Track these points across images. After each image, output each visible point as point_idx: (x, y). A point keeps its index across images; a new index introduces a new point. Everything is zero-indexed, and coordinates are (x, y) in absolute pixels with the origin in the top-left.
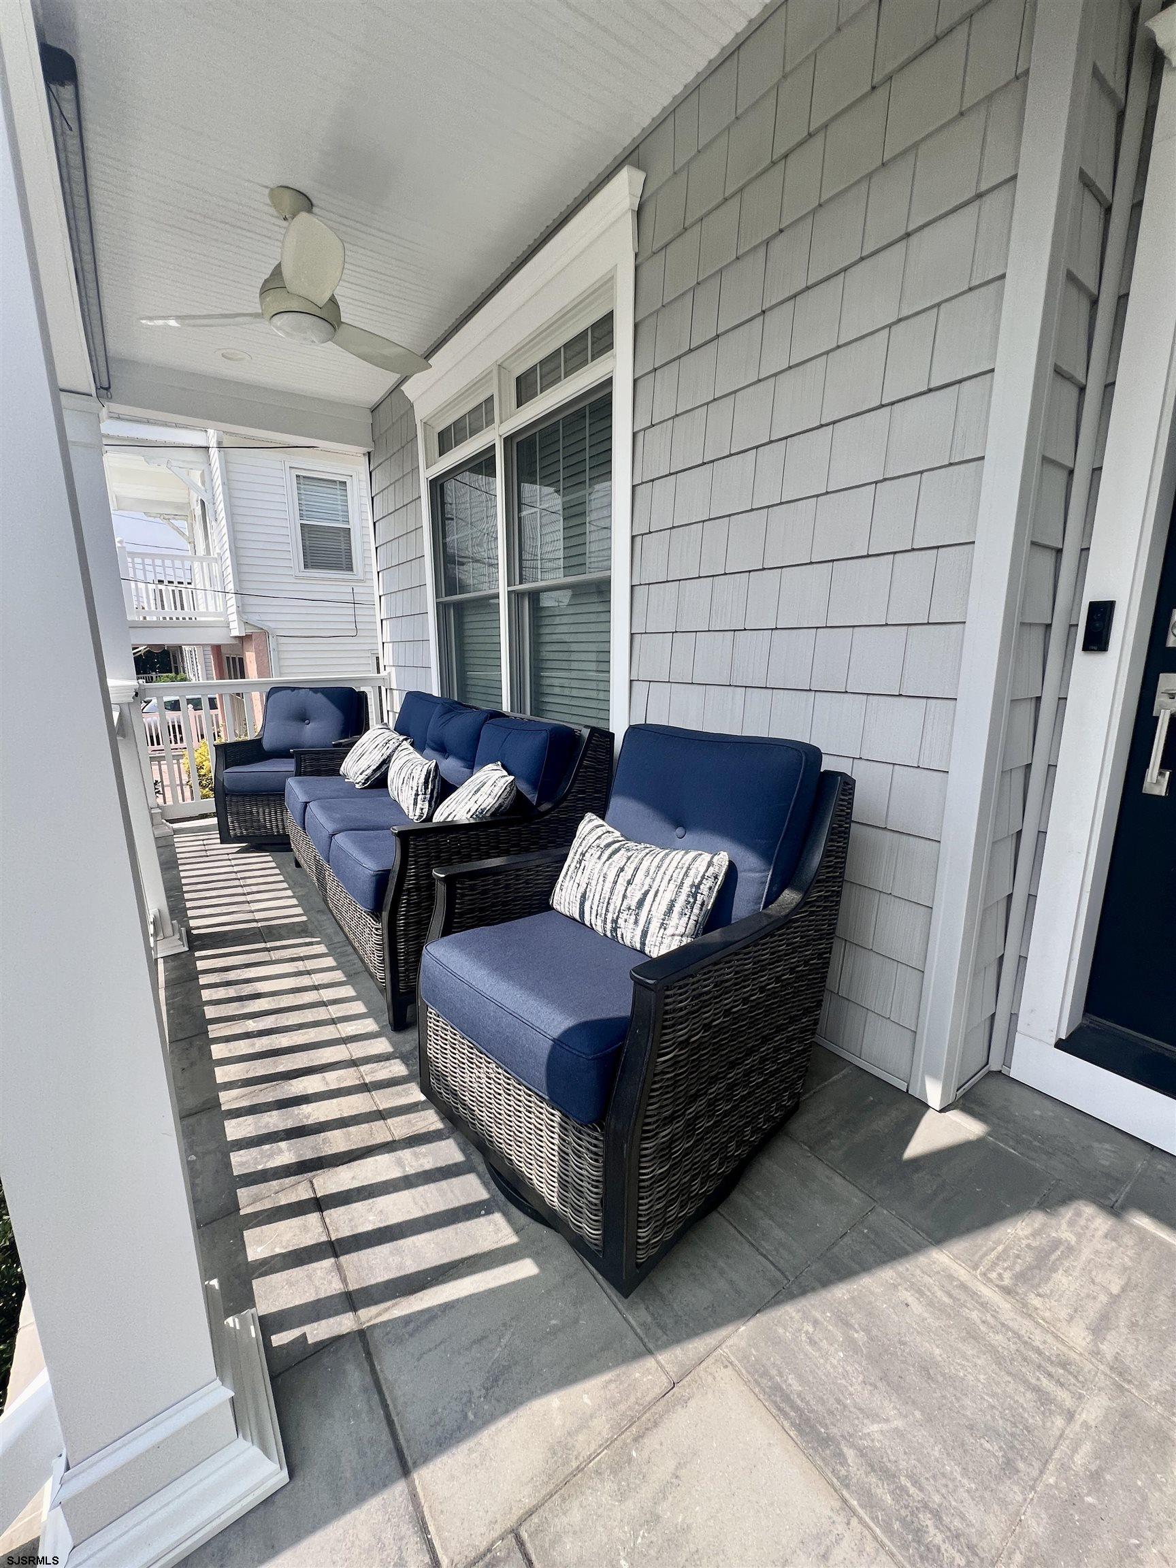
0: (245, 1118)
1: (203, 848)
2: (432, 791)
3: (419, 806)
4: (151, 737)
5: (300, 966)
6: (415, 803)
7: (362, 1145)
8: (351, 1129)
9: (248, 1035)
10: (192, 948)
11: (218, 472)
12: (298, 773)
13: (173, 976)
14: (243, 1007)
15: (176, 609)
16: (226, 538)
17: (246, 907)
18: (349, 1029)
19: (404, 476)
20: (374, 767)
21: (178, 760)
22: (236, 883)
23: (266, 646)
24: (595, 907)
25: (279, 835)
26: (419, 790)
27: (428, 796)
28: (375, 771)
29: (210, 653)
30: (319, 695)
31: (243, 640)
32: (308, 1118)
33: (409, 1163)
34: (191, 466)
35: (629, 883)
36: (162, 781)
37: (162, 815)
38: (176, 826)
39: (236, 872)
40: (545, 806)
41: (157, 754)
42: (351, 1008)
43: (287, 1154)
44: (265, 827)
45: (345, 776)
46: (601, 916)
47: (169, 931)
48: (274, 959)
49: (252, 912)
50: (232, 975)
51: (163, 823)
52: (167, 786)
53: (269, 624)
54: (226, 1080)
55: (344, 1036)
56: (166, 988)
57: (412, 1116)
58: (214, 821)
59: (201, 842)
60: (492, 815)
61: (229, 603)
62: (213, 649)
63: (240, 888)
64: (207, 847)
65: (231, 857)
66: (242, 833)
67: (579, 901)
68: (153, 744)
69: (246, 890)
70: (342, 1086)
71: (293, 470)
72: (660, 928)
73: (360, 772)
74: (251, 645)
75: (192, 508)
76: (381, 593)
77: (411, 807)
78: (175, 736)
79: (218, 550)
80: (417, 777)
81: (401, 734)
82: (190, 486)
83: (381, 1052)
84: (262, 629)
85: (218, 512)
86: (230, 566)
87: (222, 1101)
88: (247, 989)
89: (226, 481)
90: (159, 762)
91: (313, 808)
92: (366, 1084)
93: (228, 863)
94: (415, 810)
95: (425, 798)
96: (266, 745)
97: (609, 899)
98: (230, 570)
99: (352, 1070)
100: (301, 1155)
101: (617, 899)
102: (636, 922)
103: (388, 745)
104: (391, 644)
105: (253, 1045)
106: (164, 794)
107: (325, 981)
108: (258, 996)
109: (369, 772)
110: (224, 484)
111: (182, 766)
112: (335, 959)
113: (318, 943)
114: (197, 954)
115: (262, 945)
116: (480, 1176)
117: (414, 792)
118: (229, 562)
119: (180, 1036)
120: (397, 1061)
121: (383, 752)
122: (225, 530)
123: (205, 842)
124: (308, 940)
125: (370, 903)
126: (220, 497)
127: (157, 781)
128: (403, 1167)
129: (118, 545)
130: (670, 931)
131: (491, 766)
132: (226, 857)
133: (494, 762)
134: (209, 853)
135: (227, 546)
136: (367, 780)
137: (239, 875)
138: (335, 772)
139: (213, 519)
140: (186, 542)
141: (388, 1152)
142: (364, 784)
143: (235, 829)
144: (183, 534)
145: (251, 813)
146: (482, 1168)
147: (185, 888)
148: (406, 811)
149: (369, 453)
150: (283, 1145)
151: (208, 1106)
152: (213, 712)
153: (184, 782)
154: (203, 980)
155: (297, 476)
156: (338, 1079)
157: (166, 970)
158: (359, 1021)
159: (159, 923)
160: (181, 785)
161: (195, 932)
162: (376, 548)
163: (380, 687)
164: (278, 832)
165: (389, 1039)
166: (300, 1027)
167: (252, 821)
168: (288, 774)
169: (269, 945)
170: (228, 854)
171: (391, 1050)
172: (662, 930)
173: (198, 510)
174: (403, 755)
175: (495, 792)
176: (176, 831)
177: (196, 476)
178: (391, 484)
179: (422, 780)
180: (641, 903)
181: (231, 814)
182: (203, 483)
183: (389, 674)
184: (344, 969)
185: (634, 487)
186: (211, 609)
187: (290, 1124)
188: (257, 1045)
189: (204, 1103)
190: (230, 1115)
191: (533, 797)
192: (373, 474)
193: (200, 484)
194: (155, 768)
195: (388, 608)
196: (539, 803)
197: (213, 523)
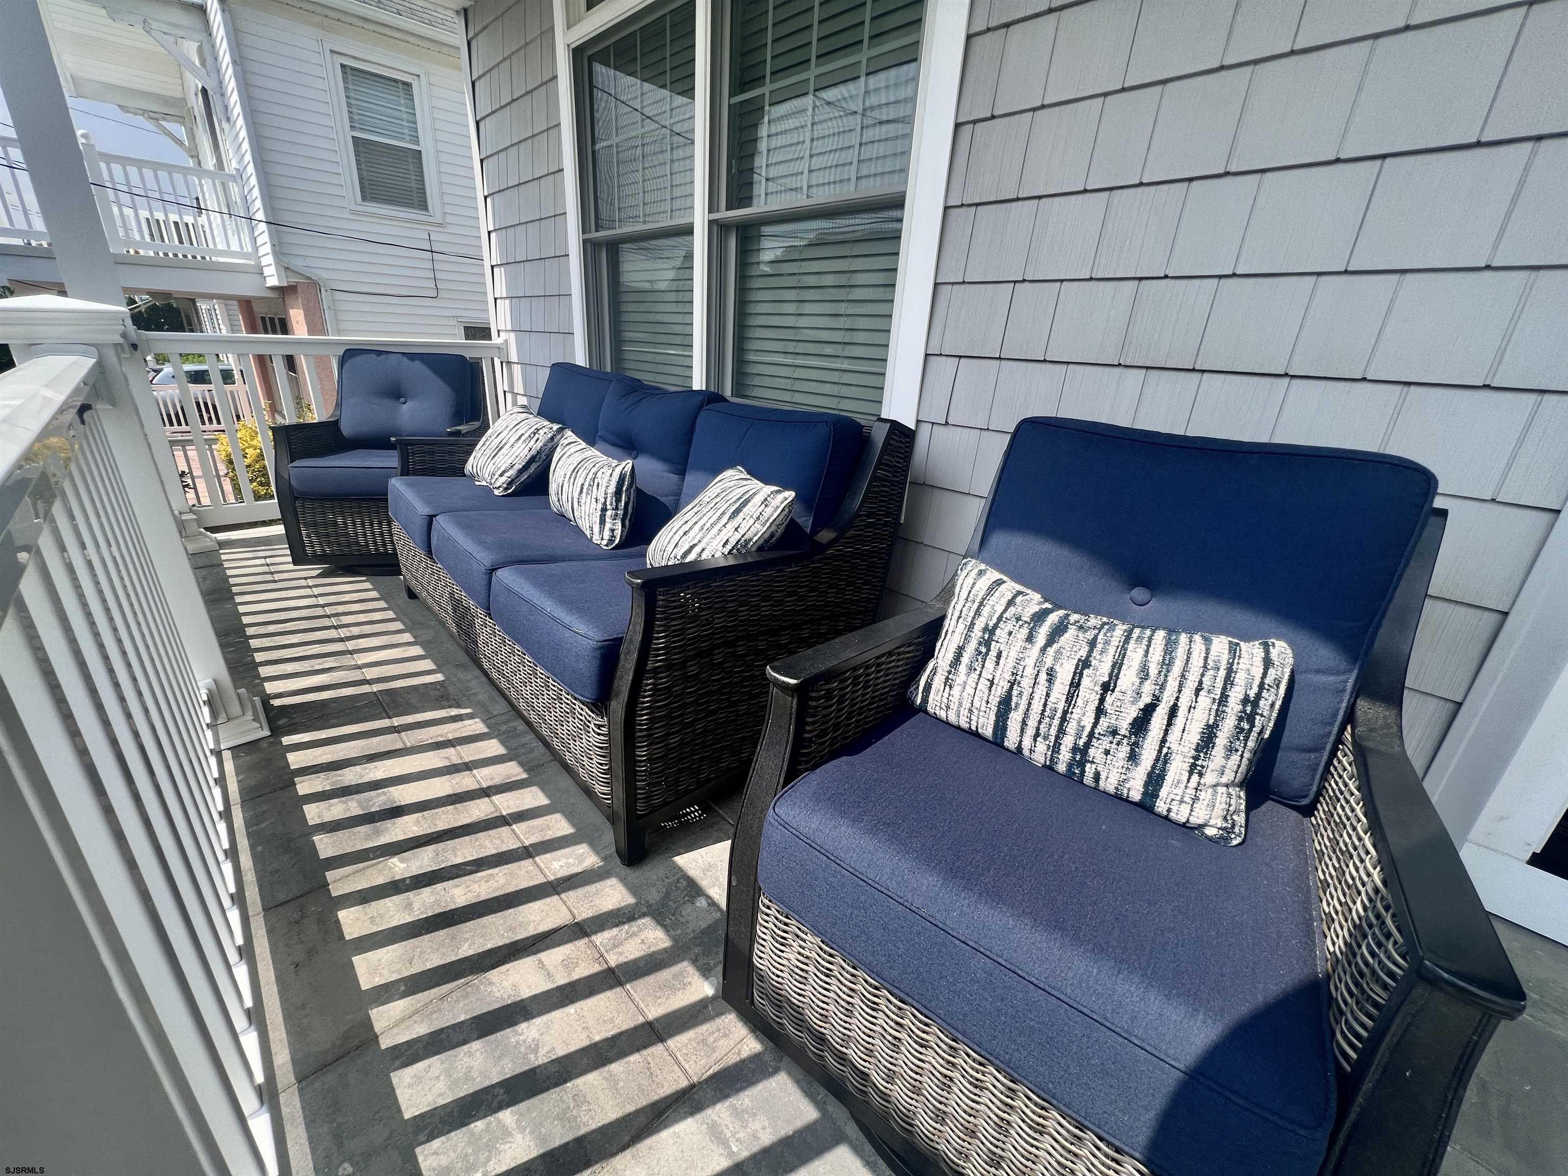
0: (426, 1062)
1: (266, 569)
2: (627, 504)
3: (608, 526)
4: (169, 416)
5: (452, 755)
6: (602, 522)
7: (643, 1102)
8: (616, 1067)
9: (395, 887)
10: (277, 732)
11: (225, 45)
12: (405, 471)
13: (252, 782)
14: (378, 833)
15: (181, 242)
16: (246, 146)
17: (347, 660)
18: (556, 865)
19: (527, 44)
20: (518, 466)
21: (210, 446)
22: (326, 622)
23: (319, 302)
24: (1032, 723)
25: (378, 554)
26: (608, 503)
27: (620, 512)
28: (521, 471)
29: (236, 308)
30: (418, 364)
31: (284, 292)
32: (536, 1051)
33: (733, 1136)
34: (182, 33)
35: (1107, 688)
36: (191, 472)
37: (199, 522)
38: (221, 536)
39: (323, 606)
40: (826, 536)
41: (179, 437)
42: (549, 827)
43: (519, 1137)
44: (358, 543)
45: (472, 477)
46: (1046, 738)
47: (235, 709)
48: (409, 745)
49: (359, 667)
50: (350, 776)
51: (201, 532)
52: (199, 477)
53: (318, 272)
54: (378, 981)
55: (552, 878)
56: (244, 802)
57: (704, 1028)
58: (280, 529)
59: (262, 561)
60: (760, 549)
61: (260, 241)
62: (240, 306)
63: (333, 630)
64: (273, 569)
65: (311, 582)
66: (324, 551)
67: (994, 709)
68: (171, 424)
69: (343, 633)
70: (575, 976)
71: (336, 56)
72: (1191, 773)
73: (500, 472)
74: (297, 298)
75: (189, 105)
76: (491, 228)
77: (596, 528)
78: (201, 416)
79: (234, 164)
80: (605, 484)
81: (552, 421)
82: (181, 63)
83: (617, 906)
84: (310, 278)
85: (230, 108)
86: (257, 186)
87: (378, 1027)
88: (378, 801)
89: (237, 59)
90: (184, 447)
91: (441, 522)
92: (611, 970)
93: (308, 592)
94: (601, 531)
95: (616, 515)
96: (346, 429)
97: (1065, 712)
98: (256, 192)
99: (582, 943)
100: (543, 1140)
101: (1082, 713)
102: (1133, 757)
103: (537, 436)
104: (507, 301)
105: (409, 906)
106: (195, 488)
107: (497, 781)
108: (397, 812)
109: (512, 473)
110: (234, 62)
111: (215, 453)
112: (503, 743)
113: (470, 717)
114: (287, 740)
115: (385, 723)
116: (857, 1150)
117: (600, 506)
118: (253, 181)
119: (281, 896)
120: (646, 920)
121: (530, 445)
122: (243, 134)
123: (269, 561)
124: (454, 712)
125: (590, 692)
126: (231, 84)
127: (183, 472)
128: (725, 1144)
129: (81, 141)
130: (1210, 778)
131: (729, 473)
132: (303, 583)
133: (732, 466)
134: (277, 577)
135: (248, 157)
136: (510, 484)
137: (328, 610)
138: (459, 471)
139: (221, 115)
140: (185, 154)
141: (692, 1114)
142: (506, 489)
143: (312, 543)
144: (180, 143)
145: (335, 524)
146: (852, 1129)
147: (250, 631)
148: (588, 533)
149: (466, 11)
150: (506, 1116)
151: (356, 1042)
152: (228, 387)
153: (221, 473)
154: (304, 787)
155: (342, 66)
156: (567, 964)
157: (238, 771)
158: (567, 850)
159: (217, 698)
160: (219, 477)
161: (276, 702)
162: (482, 161)
163: (492, 360)
164: (377, 550)
165: (623, 880)
166: (480, 864)
167: (338, 535)
168: (388, 473)
169: (397, 721)
170: (305, 578)
171: (630, 900)
172: (1195, 777)
173: (198, 105)
174: (572, 451)
175: (766, 515)
176: (222, 544)
177: (190, 48)
178: (505, 59)
179: (612, 489)
180: (1141, 725)
181: (306, 525)
182: (203, 62)
183: (506, 341)
184: (520, 759)
185: (969, 37)
186: (235, 247)
187: (508, 1069)
188: (416, 906)
189: (346, 1037)
190: (397, 1058)
191: (806, 522)
192: (474, 44)
193: (197, 63)
194: (179, 454)
195: (503, 250)
196: (814, 531)
197: (225, 125)
